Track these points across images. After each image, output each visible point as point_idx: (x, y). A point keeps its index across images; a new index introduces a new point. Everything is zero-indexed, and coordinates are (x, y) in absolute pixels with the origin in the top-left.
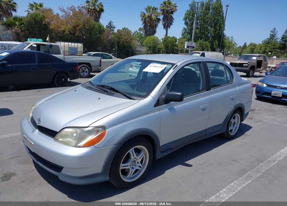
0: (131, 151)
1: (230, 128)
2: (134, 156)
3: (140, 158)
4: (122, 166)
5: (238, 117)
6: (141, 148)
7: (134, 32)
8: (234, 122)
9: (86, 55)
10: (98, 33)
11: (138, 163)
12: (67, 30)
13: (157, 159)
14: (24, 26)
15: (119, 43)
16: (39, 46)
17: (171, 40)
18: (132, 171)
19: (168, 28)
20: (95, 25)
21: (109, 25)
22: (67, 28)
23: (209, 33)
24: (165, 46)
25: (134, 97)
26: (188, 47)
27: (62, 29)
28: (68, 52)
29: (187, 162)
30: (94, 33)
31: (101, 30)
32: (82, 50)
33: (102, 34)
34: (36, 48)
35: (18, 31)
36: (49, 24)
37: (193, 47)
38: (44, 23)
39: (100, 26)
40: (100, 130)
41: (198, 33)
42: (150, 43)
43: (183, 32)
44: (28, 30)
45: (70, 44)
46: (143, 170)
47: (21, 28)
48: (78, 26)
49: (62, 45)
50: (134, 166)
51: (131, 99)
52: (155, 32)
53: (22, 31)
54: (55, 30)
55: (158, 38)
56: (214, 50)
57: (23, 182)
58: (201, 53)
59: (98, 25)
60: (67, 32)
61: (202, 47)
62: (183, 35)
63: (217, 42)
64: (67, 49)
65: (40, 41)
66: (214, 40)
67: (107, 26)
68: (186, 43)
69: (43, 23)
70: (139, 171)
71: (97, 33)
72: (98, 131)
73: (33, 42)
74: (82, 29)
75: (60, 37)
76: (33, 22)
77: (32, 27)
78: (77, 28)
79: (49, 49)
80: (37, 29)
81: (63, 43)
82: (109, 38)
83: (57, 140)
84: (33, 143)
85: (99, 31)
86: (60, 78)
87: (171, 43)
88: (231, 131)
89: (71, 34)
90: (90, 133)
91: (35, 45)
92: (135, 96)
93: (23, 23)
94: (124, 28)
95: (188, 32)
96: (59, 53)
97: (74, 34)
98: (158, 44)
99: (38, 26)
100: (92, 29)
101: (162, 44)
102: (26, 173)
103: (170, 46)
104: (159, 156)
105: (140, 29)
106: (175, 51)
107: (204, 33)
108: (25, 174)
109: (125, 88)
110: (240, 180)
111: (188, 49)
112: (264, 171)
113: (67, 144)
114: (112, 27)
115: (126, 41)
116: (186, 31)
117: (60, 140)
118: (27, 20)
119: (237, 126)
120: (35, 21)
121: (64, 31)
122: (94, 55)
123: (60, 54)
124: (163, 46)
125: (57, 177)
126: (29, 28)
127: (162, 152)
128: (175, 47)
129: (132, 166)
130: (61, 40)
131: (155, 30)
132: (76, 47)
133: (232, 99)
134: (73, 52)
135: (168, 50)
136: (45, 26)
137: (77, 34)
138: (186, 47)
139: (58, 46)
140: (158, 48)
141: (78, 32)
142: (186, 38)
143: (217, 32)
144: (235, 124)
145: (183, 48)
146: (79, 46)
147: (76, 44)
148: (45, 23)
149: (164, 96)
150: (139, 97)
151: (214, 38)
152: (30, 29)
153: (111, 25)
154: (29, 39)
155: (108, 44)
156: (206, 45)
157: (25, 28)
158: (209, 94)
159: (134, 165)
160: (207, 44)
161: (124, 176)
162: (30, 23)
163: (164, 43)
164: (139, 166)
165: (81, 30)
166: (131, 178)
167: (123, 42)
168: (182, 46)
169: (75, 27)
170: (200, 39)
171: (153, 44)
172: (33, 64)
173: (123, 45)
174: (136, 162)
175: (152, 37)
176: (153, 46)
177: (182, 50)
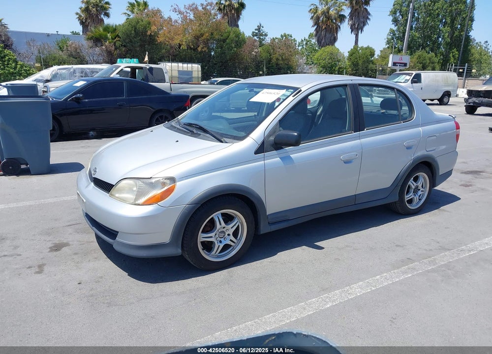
0: (217, 216)
1: (406, 197)
2: (220, 224)
3: (232, 228)
4: (202, 237)
5: (424, 178)
6: (233, 213)
7: (300, 41)
8: (417, 187)
9: (207, 82)
10: (235, 45)
11: (229, 235)
12: (184, 43)
13: (262, 233)
14: (119, 40)
15: (269, 61)
16: (133, 69)
17: (364, 52)
18: (219, 246)
19: (360, 31)
20: (229, 32)
21: (257, 32)
22: (183, 40)
23: (439, 37)
24: (353, 63)
25: (226, 139)
26: (395, 64)
27: (177, 42)
28: (177, 79)
29: (317, 244)
30: (228, 46)
31: (240, 41)
32: (200, 75)
33: (240, 47)
34: (129, 74)
35: (111, 48)
36: (156, 34)
37: (405, 65)
38: (149, 33)
39: (238, 35)
40: (167, 183)
41: (418, 38)
42: (325, 59)
43: (390, 37)
44: (125, 46)
45: (180, 65)
46: (238, 247)
47: (115, 43)
48: (202, 35)
49: (168, 68)
50: (222, 240)
51: (222, 142)
52: (335, 39)
53: (116, 49)
54: (165, 44)
55: (339, 50)
56: (443, 68)
57: (76, 254)
58: (412, 74)
59: (234, 32)
60: (184, 47)
61: (422, 63)
62: (388, 42)
63: (457, 53)
64: (176, 74)
65: (134, 63)
66: (451, 49)
67: (253, 32)
68: (391, 56)
69: (147, 34)
70: (232, 247)
71: (233, 45)
72: (164, 184)
73: (125, 64)
74: (208, 40)
75: (174, 56)
76: (133, 32)
77: (131, 41)
78: (200, 39)
79: (147, 75)
80: (139, 44)
81: (169, 64)
82: (253, 53)
83: (112, 195)
84: (85, 201)
85: (237, 42)
86: (160, 120)
87: (363, 58)
88: (410, 201)
89: (191, 49)
90: (153, 186)
91: (129, 70)
92: (228, 138)
93: (118, 36)
94: (284, 34)
95: (398, 37)
96: (163, 81)
97: (195, 49)
98: (339, 61)
99: (141, 39)
100: (224, 41)
101: (347, 61)
102: (83, 244)
103: (360, 63)
104: (264, 229)
105: (311, 36)
106: (370, 72)
107: (429, 37)
108: (80, 245)
109: (221, 127)
110: (394, 272)
111: (395, 68)
112: (443, 263)
113: (123, 200)
114: (262, 35)
115: (282, 58)
116: (394, 35)
117: (117, 195)
118: (124, 31)
119: (424, 193)
120: (135, 31)
121: (180, 45)
122: (222, 83)
123: (165, 82)
124: (348, 64)
125: (111, 246)
126: (126, 43)
127: (270, 224)
128: (371, 65)
129: (219, 239)
130: (175, 59)
131: (336, 35)
132: (190, 69)
133: (409, 148)
134: (186, 78)
135: (356, 70)
136: (151, 39)
137: (199, 49)
138: (390, 65)
139: (161, 70)
140: (340, 68)
141: (201, 46)
142: (395, 48)
143: (456, 33)
144: (419, 190)
145: (385, 66)
146: (195, 68)
147: (190, 65)
148: (151, 34)
149: (272, 138)
150: (235, 139)
151: (450, 46)
152: (128, 44)
153: (259, 31)
154: (119, 60)
155: (250, 63)
156: (430, 59)
157: (121, 43)
158: (359, 138)
159: (223, 237)
160: (433, 57)
161: (206, 252)
162: (128, 36)
163: (350, 59)
164: (231, 240)
165: (206, 43)
166: (218, 257)
167: (277, 59)
168: (384, 63)
169: (197, 38)
170: (422, 49)
171: (330, 61)
172: (121, 98)
173: (277, 64)
174: (226, 234)
175: (329, 48)
176: (329, 64)
177: (383, 70)
